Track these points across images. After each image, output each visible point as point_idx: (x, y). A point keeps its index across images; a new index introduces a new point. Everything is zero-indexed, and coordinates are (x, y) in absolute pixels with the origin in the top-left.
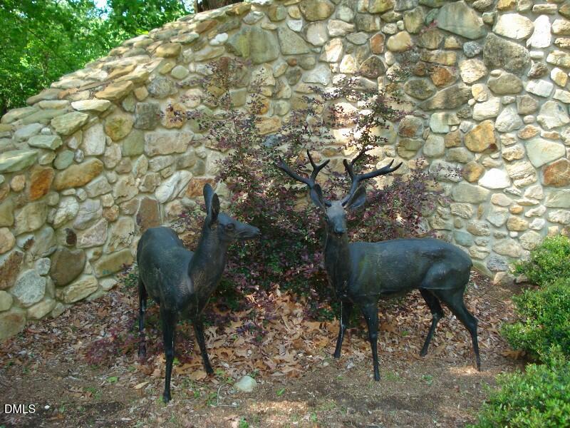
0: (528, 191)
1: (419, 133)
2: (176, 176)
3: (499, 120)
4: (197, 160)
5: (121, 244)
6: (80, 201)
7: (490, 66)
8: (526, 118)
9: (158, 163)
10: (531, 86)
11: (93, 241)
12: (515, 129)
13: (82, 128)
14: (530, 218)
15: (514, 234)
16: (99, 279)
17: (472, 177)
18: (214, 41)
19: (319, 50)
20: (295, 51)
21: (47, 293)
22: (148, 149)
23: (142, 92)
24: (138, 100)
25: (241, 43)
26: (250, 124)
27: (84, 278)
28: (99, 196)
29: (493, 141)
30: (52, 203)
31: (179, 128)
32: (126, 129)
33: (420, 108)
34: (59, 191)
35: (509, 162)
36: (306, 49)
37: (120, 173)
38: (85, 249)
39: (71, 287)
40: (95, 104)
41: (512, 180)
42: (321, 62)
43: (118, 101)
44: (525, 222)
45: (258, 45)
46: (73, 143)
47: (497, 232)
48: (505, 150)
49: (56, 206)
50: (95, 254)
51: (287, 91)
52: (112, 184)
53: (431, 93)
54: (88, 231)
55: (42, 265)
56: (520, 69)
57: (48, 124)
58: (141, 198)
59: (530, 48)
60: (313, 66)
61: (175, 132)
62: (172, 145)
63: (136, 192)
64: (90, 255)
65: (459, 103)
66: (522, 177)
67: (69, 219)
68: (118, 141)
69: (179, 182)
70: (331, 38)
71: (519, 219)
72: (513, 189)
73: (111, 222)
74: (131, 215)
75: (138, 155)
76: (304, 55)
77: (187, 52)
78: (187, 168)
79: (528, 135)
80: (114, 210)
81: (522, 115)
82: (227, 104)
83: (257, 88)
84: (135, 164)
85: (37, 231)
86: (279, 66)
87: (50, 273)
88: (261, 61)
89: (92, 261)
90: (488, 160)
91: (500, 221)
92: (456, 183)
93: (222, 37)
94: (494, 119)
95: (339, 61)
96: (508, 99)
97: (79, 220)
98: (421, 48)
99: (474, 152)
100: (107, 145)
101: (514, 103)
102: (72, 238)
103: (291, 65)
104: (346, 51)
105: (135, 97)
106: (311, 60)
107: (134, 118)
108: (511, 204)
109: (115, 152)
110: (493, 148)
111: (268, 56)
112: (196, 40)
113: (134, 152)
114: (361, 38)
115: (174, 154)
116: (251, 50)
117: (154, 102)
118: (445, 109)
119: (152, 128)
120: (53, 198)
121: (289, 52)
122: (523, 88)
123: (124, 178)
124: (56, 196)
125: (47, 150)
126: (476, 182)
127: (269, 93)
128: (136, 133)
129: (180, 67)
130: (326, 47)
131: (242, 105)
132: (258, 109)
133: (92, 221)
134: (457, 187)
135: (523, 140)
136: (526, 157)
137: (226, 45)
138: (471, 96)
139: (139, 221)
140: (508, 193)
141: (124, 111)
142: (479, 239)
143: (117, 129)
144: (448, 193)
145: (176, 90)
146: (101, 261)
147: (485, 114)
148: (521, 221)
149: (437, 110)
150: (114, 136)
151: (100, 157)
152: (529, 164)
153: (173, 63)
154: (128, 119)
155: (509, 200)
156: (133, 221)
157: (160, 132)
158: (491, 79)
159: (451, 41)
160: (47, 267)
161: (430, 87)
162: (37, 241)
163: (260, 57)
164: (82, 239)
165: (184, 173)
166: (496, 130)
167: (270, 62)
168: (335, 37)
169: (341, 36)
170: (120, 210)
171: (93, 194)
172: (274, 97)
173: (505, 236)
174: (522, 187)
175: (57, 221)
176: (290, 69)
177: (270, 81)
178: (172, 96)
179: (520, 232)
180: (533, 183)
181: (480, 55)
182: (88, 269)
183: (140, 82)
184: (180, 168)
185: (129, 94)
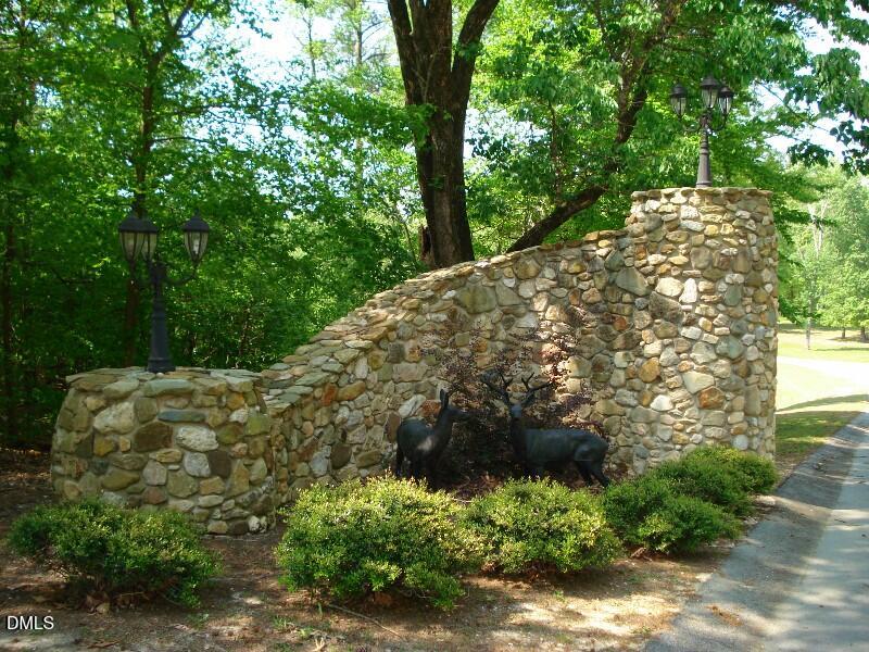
0: (686, 413)
1: (607, 368)
2: (413, 399)
3: (662, 357)
4: (430, 387)
5: (374, 445)
6: (351, 410)
7: (654, 317)
8: (681, 356)
9: (402, 387)
10: (684, 331)
11: (357, 439)
12: (674, 365)
13: (355, 360)
14: (690, 434)
15: (678, 447)
16: (359, 468)
17: (645, 402)
18: (445, 297)
19: (528, 301)
20: (509, 303)
21: (328, 471)
22: (395, 377)
23: (393, 335)
24: (389, 341)
25: (466, 298)
26: (470, 360)
27: (350, 466)
28: (362, 408)
29: (658, 373)
30: (335, 408)
31: (417, 362)
32: (381, 362)
33: (607, 348)
34: (339, 402)
35: (672, 390)
36: (518, 301)
37: (376, 393)
38: (352, 445)
39: (342, 470)
40: (362, 344)
41: (674, 403)
42: (531, 311)
43: (377, 342)
44: (686, 437)
45: (479, 298)
46: (349, 369)
47: (665, 445)
48: (668, 381)
49: (337, 412)
50: (358, 449)
51: (502, 334)
52: (371, 400)
53: (615, 336)
54: (354, 432)
55: (326, 451)
56: (675, 318)
57: (332, 356)
58: (389, 413)
59: (682, 303)
60: (524, 314)
61: (414, 365)
62: (412, 375)
63: (386, 407)
64: (354, 450)
65: (633, 345)
66: (681, 402)
67: (344, 421)
68: (375, 370)
69: (416, 403)
70: (538, 292)
71: (681, 434)
72: (676, 411)
73: (369, 428)
74: (382, 425)
75: (388, 381)
76: (516, 306)
77: (425, 305)
78: (422, 393)
79: (684, 368)
80: (371, 419)
81: (679, 353)
82: (453, 345)
83: (477, 333)
84: (386, 388)
85: (325, 427)
86: (496, 314)
87: (331, 457)
88: (481, 310)
89: (355, 454)
90: (656, 388)
91: (667, 436)
92: (634, 407)
93: (451, 294)
94: (659, 356)
95: (545, 311)
96: (666, 341)
97: (350, 423)
98: (606, 301)
99: (646, 382)
100: (369, 372)
101: (671, 344)
102: (344, 435)
103: (505, 313)
104: (550, 303)
105: (388, 338)
106: (522, 310)
107: (386, 354)
108: (675, 423)
109: (373, 377)
110: (659, 379)
111: (487, 307)
112: (432, 297)
113: (385, 378)
114: (562, 292)
115: (413, 381)
116: (474, 303)
117: (401, 342)
118: (625, 349)
119: (398, 362)
120: (336, 406)
121: (504, 303)
122: (678, 333)
123: (379, 397)
124: (337, 405)
125: (334, 373)
126: (648, 406)
127: (488, 336)
128: (387, 365)
129: (420, 316)
130: (534, 299)
131: (465, 346)
132: (477, 349)
133: (357, 425)
134: (635, 411)
135: (681, 373)
136: (683, 386)
137: (454, 299)
138: (641, 340)
139: (387, 429)
140: (672, 414)
141: (380, 348)
142: (652, 452)
143: (376, 361)
144: (628, 415)
145: (416, 333)
146: (360, 456)
147: (651, 352)
148: (683, 436)
149: (618, 350)
150: (374, 366)
151: (364, 380)
152: (686, 392)
153: (414, 314)
154: (383, 354)
155: (672, 419)
156: (382, 429)
157: (404, 364)
158: (655, 326)
159: (627, 297)
160: (329, 452)
161: (614, 332)
162: (325, 433)
163: (481, 308)
164: (350, 437)
165: (420, 396)
166: (660, 365)
167: (489, 311)
168: (541, 291)
169: (547, 291)
170: (375, 420)
171: (359, 405)
172: (492, 339)
173: (671, 449)
174: (682, 409)
175: (337, 422)
176: (504, 317)
177: (489, 327)
178: (413, 338)
179: (683, 445)
180: (690, 406)
181: (646, 308)
182: (352, 460)
183: (392, 328)
184: (417, 393)
185: (385, 337)
